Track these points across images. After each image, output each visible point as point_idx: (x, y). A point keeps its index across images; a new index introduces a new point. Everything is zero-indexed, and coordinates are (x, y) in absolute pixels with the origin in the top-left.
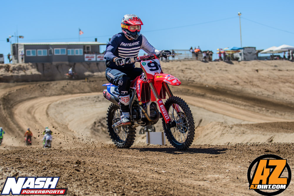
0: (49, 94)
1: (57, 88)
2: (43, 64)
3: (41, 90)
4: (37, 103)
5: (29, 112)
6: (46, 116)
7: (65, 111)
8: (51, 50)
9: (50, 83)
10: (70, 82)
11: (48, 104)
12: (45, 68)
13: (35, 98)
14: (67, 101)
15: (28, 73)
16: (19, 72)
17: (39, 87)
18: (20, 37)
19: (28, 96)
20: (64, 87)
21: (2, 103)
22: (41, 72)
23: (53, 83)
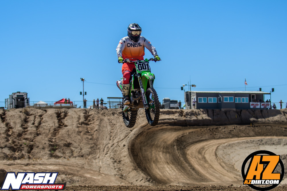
0: (218, 137)
1: (225, 131)
2: (213, 111)
3: (211, 133)
4: (207, 145)
5: (200, 152)
6: (214, 157)
7: (232, 152)
8: (220, 98)
9: (219, 127)
10: (237, 127)
11: (217, 146)
12: (215, 114)
13: (206, 140)
14: (234, 144)
15: (200, 118)
16: (191, 117)
17: (209, 131)
18: (193, 86)
19: (199, 138)
20: (231, 131)
21: (176, 144)
22: (211, 118)
23: (222, 127)
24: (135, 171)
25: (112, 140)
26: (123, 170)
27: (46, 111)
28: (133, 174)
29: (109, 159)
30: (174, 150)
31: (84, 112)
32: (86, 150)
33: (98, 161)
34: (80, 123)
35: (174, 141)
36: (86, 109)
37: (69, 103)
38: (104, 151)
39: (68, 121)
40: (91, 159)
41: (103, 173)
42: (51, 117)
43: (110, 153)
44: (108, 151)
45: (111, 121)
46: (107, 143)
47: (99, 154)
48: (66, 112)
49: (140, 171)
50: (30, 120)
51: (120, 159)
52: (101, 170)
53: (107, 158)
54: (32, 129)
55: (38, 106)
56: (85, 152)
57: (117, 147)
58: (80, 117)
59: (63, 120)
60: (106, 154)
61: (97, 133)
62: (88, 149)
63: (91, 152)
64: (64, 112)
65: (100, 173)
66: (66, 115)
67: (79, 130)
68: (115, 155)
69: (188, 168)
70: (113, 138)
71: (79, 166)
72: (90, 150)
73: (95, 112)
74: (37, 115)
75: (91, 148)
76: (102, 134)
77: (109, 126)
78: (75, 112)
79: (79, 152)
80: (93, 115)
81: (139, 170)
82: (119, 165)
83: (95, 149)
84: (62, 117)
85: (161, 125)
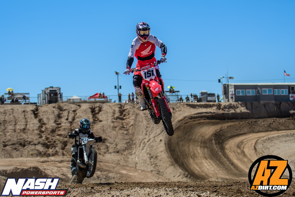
0: (257, 131)
1: (264, 125)
2: (252, 103)
3: (250, 126)
4: (246, 139)
5: (238, 147)
6: (254, 151)
7: (272, 146)
8: (259, 90)
9: (258, 121)
10: (276, 120)
11: (256, 140)
12: (254, 106)
13: (244, 134)
14: (273, 137)
15: (238, 111)
16: (229, 110)
17: (248, 124)
18: (230, 78)
19: (238, 132)
20: (270, 124)
21: (214, 138)
22: (249, 111)
23: (261, 120)
24: (172, 167)
25: (148, 135)
26: (160, 166)
27: (79, 106)
28: (171, 169)
29: (145, 155)
30: (212, 145)
31: (119, 106)
32: (121, 146)
33: (134, 157)
34: (115, 118)
35: (212, 136)
36: (121, 103)
37: (104, 97)
38: (140, 146)
39: (103, 116)
40: (127, 154)
41: (139, 170)
42: (85, 112)
43: (147, 148)
44: (144, 147)
45: (147, 115)
46: (143, 138)
47: (135, 149)
48: (100, 107)
49: (178, 166)
50: (63, 116)
51: (156, 154)
52: (137, 166)
53: (143, 153)
54: (66, 125)
55: (72, 101)
56: (121, 148)
57: (153, 142)
58: (115, 112)
59: (98, 115)
60: (142, 150)
61: (133, 128)
62: (123, 145)
63: (127, 147)
64: (99, 107)
65: (136, 169)
66: (100, 110)
67: (114, 125)
68: (151, 150)
69: (226, 163)
70: (149, 133)
71: (115, 162)
72: (125, 146)
73: (131, 107)
74: (71, 111)
75: (127, 143)
76: (138, 129)
77: (145, 120)
78: (110, 106)
79: (115, 148)
80: (128, 110)
81: (176, 165)
82: (156, 161)
83: (131, 144)
84: (97, 112)
85: (198, 119)
